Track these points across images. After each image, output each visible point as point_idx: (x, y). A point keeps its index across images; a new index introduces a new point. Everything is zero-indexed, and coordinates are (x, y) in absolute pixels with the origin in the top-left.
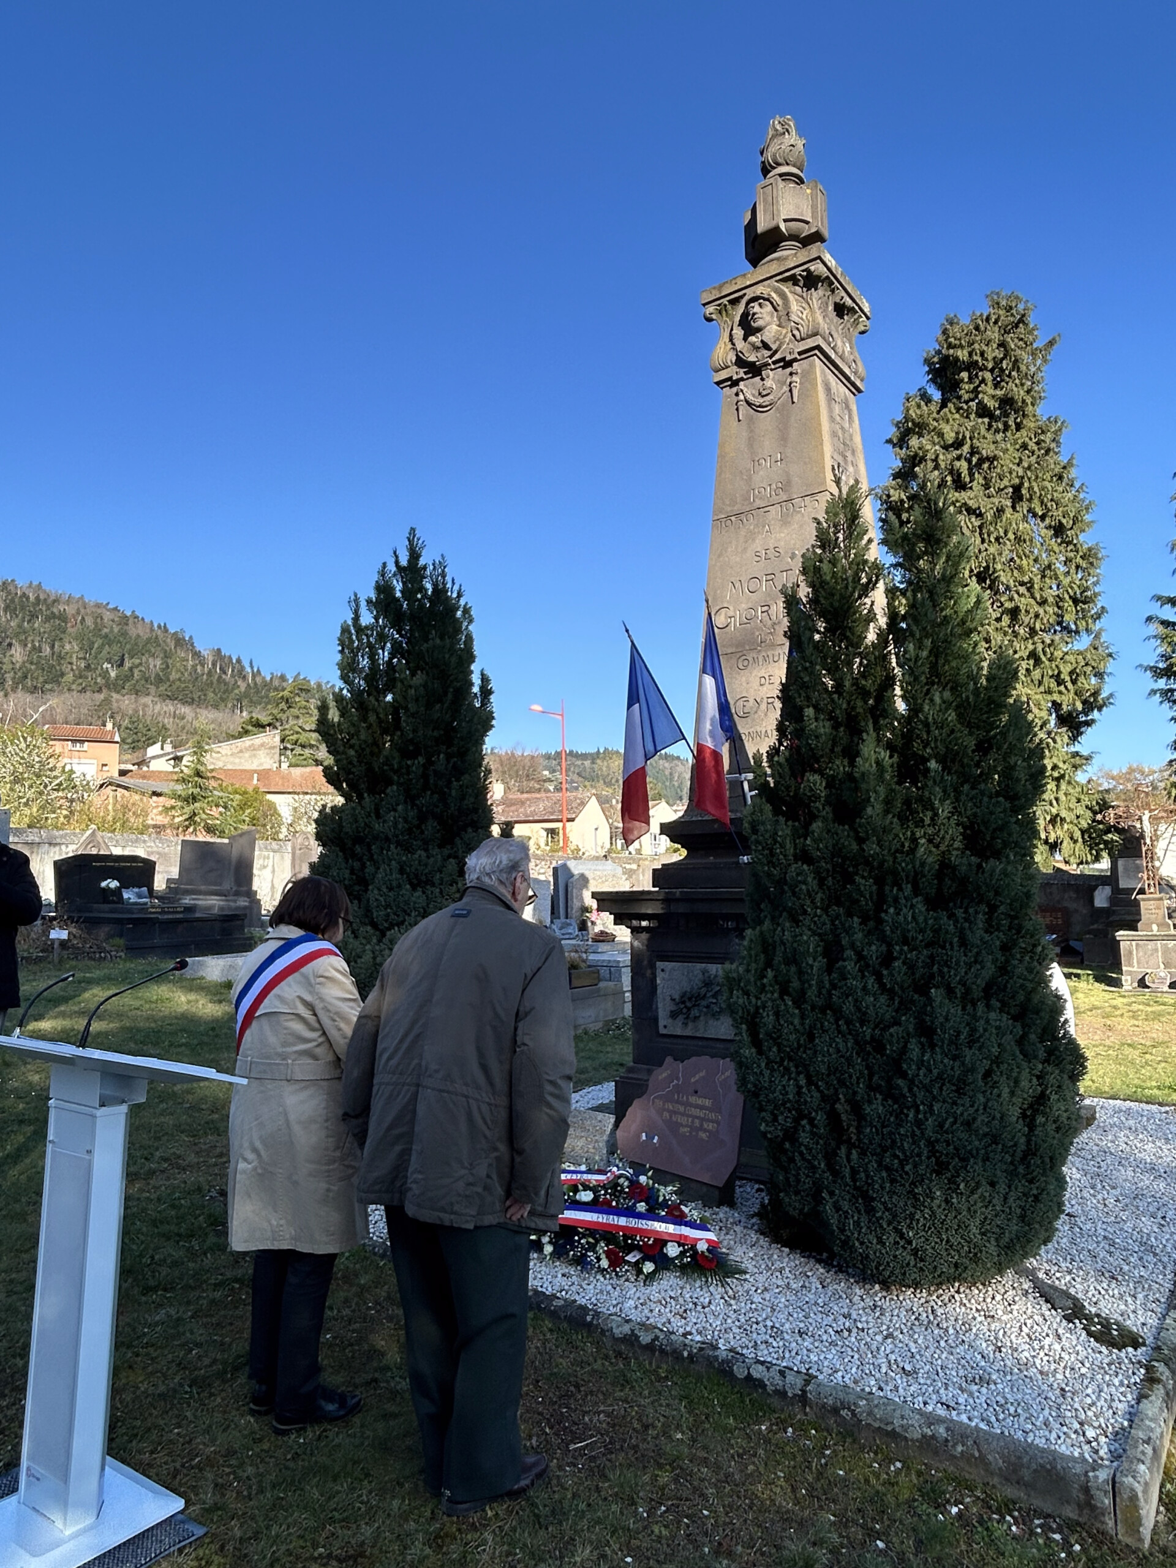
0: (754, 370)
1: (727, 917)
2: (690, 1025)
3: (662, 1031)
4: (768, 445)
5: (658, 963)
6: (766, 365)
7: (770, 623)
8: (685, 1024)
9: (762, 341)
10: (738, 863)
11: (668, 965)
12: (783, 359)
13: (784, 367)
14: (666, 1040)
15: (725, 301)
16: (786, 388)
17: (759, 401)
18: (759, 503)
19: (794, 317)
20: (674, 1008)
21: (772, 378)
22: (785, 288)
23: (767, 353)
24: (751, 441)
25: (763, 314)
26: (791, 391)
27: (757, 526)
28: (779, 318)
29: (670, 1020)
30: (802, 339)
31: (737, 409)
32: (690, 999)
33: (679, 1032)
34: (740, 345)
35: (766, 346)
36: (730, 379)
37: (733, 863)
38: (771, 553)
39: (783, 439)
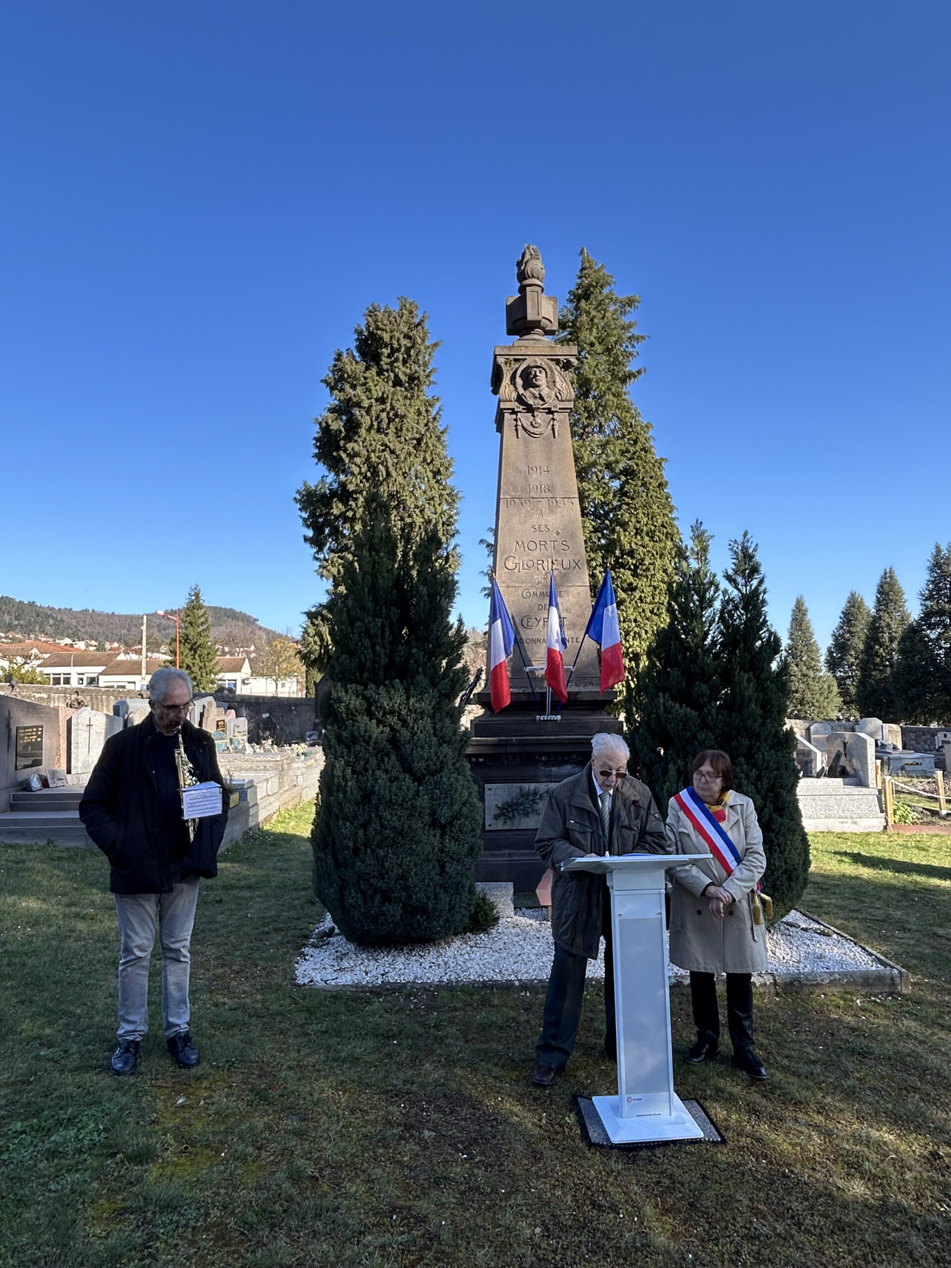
0: (530, 409)
1: (541, 754)
2: (509, 822)
3: (487, 828)
4: (538, 460)
5: (486, 785)
6: (539, 408)
7: (544, 572)
8: (505, 822)
9: (540, 395)
10: (535, 720)
11: (493, 786)
12: (549, 409)
13: (547, 413)
14: (490, 834)
15: (511, 358)
16: (550, 427)
17: (532, 430)
18: (533, 494)
19: (558, 385)
20: (497, 812)
21: (541, 418)
22: (553, 365)
23: (542, 403)
24: (527, 454)
25: (542, 379)
26: (553, 429)
27: (532, 509)
28: (548, 382)
29: (494, 821)
30: (562, 401)
31: (517, 430)
32: (509, 806)
33: (500, 827)
34: (521, 391)
35: (542, 398)
36: (513, 409)
37: (531, 720)
38: (543, 528)
39: (549, 459)
